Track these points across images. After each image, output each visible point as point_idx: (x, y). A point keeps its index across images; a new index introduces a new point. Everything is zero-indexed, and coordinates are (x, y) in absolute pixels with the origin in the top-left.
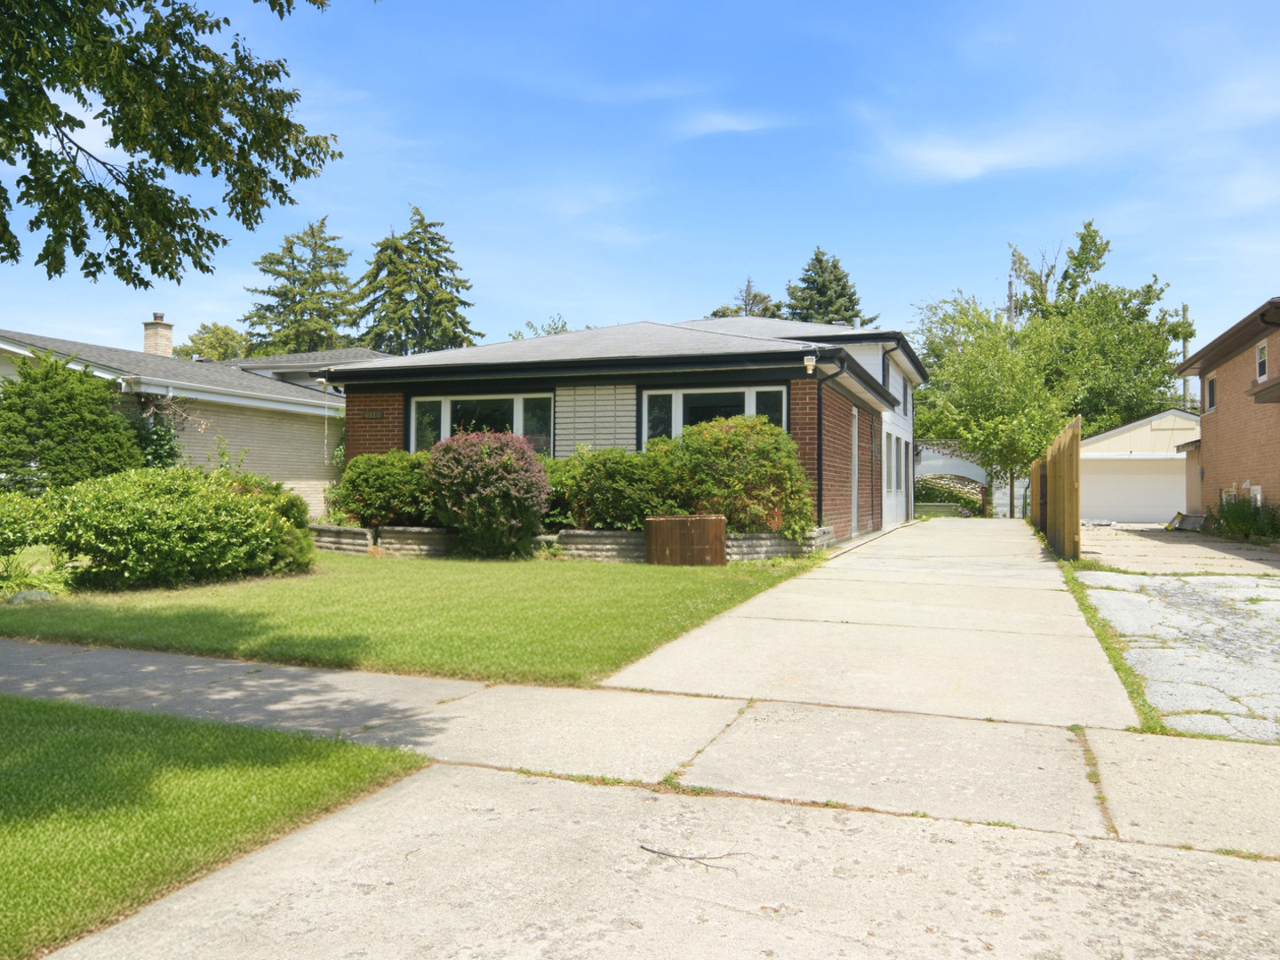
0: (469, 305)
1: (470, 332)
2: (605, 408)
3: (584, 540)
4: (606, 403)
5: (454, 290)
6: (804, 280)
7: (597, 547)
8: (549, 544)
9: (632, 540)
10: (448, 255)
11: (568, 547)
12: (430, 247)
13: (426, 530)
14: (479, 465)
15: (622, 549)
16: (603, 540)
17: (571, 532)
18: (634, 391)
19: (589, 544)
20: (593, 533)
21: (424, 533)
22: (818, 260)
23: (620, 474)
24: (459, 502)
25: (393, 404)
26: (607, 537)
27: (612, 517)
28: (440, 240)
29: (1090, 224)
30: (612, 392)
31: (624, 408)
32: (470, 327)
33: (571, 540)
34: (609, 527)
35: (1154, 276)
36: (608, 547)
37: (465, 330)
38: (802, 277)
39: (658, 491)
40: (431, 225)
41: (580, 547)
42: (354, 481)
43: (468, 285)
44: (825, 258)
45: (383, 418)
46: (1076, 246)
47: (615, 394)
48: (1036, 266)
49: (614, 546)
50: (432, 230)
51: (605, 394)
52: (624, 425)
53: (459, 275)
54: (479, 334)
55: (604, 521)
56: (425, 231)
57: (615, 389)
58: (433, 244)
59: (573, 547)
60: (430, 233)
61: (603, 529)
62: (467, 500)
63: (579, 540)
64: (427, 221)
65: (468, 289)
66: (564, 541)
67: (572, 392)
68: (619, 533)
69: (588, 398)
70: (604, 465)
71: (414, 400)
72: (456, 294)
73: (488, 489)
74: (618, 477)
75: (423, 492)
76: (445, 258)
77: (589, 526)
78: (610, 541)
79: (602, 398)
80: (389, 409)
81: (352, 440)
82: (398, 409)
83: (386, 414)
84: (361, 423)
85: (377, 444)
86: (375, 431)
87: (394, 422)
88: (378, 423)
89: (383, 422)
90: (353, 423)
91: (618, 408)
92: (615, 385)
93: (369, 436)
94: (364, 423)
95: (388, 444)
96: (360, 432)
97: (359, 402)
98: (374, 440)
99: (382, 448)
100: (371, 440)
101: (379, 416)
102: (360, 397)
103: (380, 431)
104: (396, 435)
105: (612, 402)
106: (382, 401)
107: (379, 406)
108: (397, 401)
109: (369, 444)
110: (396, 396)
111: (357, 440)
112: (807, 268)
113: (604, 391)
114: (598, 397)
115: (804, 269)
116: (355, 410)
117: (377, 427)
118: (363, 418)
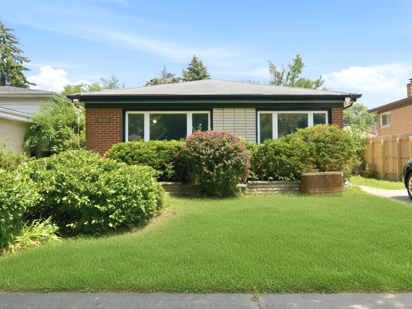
0: (28, 70)
1: (28, 82)
2: (240, 119)
3: (262, 186)
4: (240, 117)
5: (20, 62)
6: (188, 69)
7: (268, 189)
8: (243, 189)
9: (288, 186)
10: (16, 45)
11: (252, 190)
12: (6, 40)
13: (170, 183)
14: (223, 148)
15: (282, 190)
16: (272, 186)
17: (255, 182)
18: (255, 111)
19: (264, 188)
20: (267, 182)
21: (168, 185)
23: (282, 152)
24: (211, 168)
25: (115, 115)
26: (274, 184)
27: (278, 174)
28: (12, 37)
29: (299, 55)
30: (244, 111)
31: (250, 119)
32: (27, 80)
33: (254, 186)
34: (276, 179)
35: (321, 76)
36: (275, 189)
37: (25, 82)
38: (188, 67)
39: (302, 160)
40: (6, 30)
41: (259, 189)
42: (124, 157)
43: (28, 60)
44: (197, 60)
45: (110, 122)
46: (292, 63)
47: (224, 112)
48: (279, 70)
49: (277, 189)
50: (7, 32)
51: (240, 112)
52: (250, 128)
53: (22, 54)
54: (33, 84)
55: (273, 176)
56: (4, 32)
57: (245, 110)
58: (8, 38)
59: (255, 190)
60: (6, 33)
61: (274, 180)
62: (216, 167)
63: (259, 186)
64: (5, 27)
65: (28, 62)
66: (250, 187)
67: (222, 111)
68: (280, 182)
69: (230, 114)
70: (274, 148)
71: (127, 113)
72: (21, 64)
73: (229, 161)
74: (281, 154)
75: (167, 163)
76: (14, 46)
77: (266, 179)
78: (276, 186)
79: (238, 114)
80: (114, 118)
81: (91, 134)
82: (118, 118)
83: (112, 120)
84: (95, 125)
85: (106, 136)
86: (105, 129)
87: (117, 125)
88: (107, 125)
89: (110, 125)
90: (90, 125)
91: (247, 120)
92: (234, 108)
93: (101, 132)
94: (97, 125)
95: (114, 136)
96: (95, 129)
97: (94, 113)
98: (105, 134)
99: (110, 138)
100: (102, 134)
101: (107, 121)
102: (95, 111)
103: (108, 129)
104: (118, 132)
105: (244, 117)
106: (109, 113)
107: (107, 115)
108: (118, 113)
109: (101, 136)
110: (117, 111)
111: (93, 134)
112: (190, 64)
113: (239, 111)
114: (236, 114)
115: (189, 64)
116: (92, 118)
117: (106, 127)
118: (98, 122)
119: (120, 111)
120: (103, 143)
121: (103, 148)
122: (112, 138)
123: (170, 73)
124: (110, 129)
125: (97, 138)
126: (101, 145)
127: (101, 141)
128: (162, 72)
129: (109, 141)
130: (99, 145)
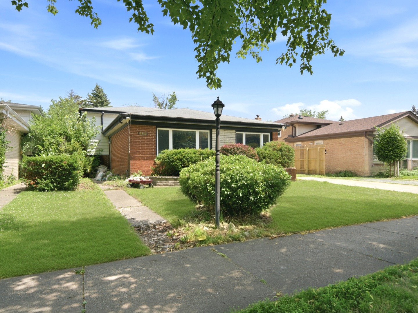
18: (235, 132)
22: (97, 87)
25: (151, 130)
29: (174, 92)
30: (229, 132)
38: (92, 92)
44: (100, 88)
71: (158, 129)
80: (150, 132)
81: (133, 143)
82: (153, 132)
83: (149, 133)
84: (137, 136)
85: (145, 145)
86: (144, 140)
87: (152, 137)
88: (145, 137)
89: (147, 137)
90: (133, 136)
91: (231, 137)
92: (230, 129)
93: (141, 141)
94: (138, 136)
95: (150, 145)
96: (137, 140)
97: (136, 128)
98: (144, 143)
99: (147, 146)
100: (142, 143)
101: (146, 134)
102: (137, 126)
103: (146, 140)
104: (153, 142)
105: (229, 135)
106: (147, 128)
107: (146, 130)
108: (153, 129)
109: (141, 145)
110: (153, 127)
111: (135, 143)
112: (94, 90)
113: (227, 131)
114: (225, 133)
115: (92, 90)
116: (134, 131)
117: (145, 138)
118: (139, 134)
119: (154, 127)
120: (142, 150)
121: (142, 153)
122: (149, 147)
123: (79, 95)
124: (147, 140)
125: (139, 146)
126: (141, 151)
127: (141, 148)
128: (70, 94)
129: (147, 148)
130: (140, 151)
